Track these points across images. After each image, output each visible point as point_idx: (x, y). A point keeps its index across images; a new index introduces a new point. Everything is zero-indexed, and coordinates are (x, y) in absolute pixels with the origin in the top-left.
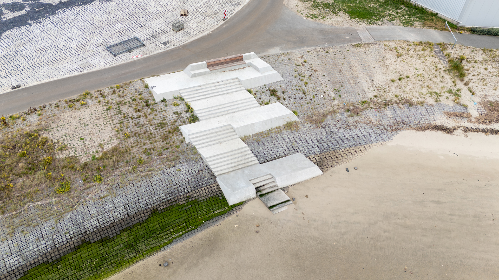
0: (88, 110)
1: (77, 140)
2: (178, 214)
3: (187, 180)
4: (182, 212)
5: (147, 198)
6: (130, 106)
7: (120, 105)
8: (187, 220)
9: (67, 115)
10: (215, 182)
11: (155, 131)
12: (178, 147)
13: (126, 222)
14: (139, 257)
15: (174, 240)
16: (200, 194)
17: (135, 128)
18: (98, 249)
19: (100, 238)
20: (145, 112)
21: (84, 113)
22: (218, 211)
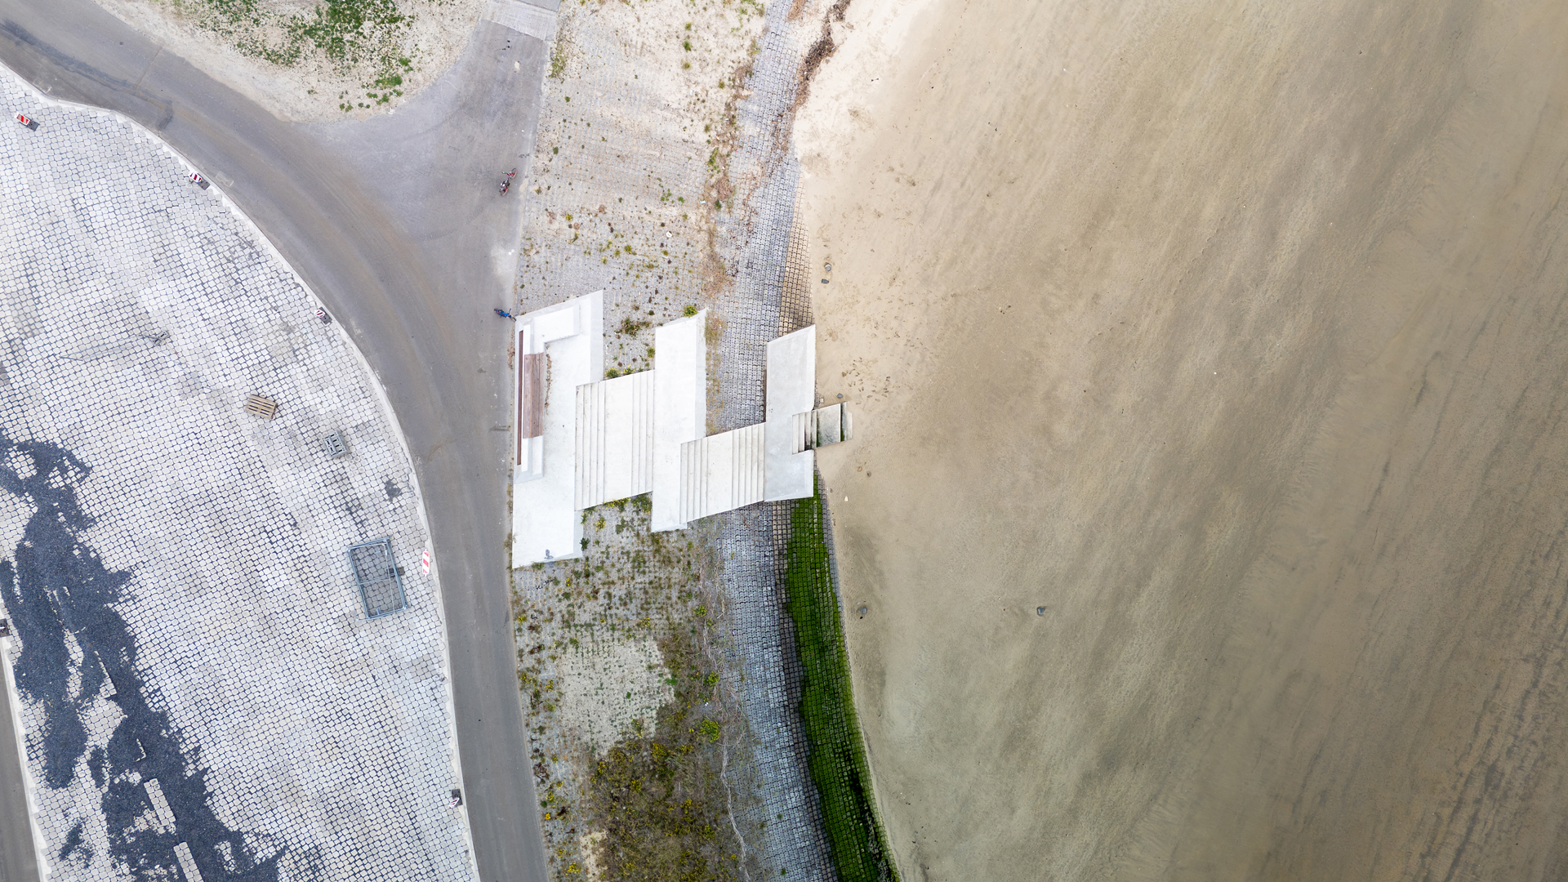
0: (568, 680)
1: (627, 704)
2: (800, 575)
3: (752, 547)
4: (799, 570)
5: (762, 614)
6: (580, 607)
7: (572, 623)
8: (813, 566)
9: (568, 715)
10: (770, 504)
11: (647, 575)
12: (690, 545)
13: (789, 650)
14: (840, 642)
15: (834, 591)
16: (782, 535)
17: (632, 607)
18: (813, 693)
19: (799, 689)
20: (600, 582)
21: (573, 687)
22: (815, 516)
